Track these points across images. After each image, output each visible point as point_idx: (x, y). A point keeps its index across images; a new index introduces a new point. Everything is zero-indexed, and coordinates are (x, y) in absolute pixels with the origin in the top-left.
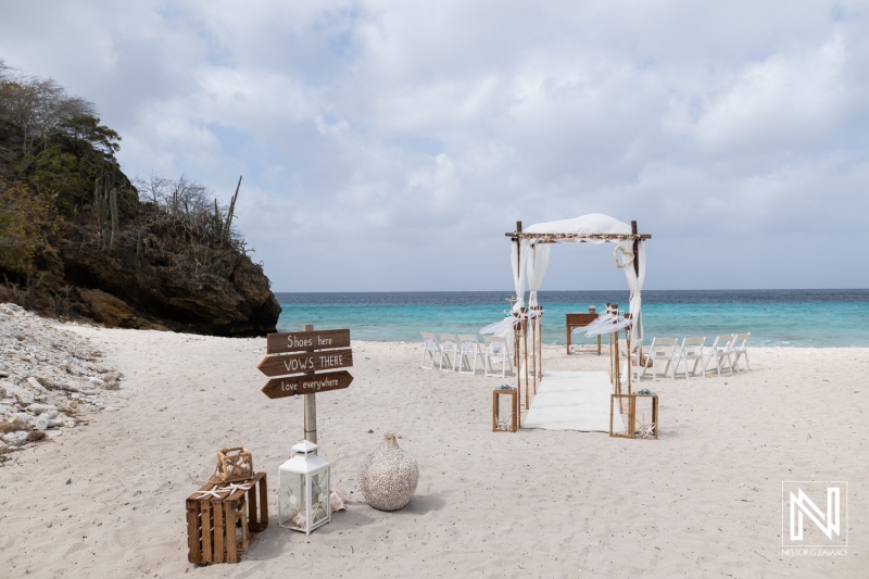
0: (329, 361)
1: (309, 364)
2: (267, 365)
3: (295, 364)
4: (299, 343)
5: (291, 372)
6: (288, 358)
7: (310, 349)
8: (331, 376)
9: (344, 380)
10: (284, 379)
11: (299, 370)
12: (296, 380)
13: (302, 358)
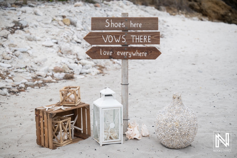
0: (139, 39)
1: (122, 40)
2: (89, 37)
3: (110, 39)
4: (113, 25)
5: (108, 43)
6: (105, 35)
7: (125, 30)
8: (141, 50)
9: (153, 53)
10: (102, 48)
11: (114, 43)
12: (112, 49)
13: (117, 35)
